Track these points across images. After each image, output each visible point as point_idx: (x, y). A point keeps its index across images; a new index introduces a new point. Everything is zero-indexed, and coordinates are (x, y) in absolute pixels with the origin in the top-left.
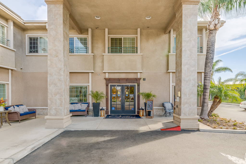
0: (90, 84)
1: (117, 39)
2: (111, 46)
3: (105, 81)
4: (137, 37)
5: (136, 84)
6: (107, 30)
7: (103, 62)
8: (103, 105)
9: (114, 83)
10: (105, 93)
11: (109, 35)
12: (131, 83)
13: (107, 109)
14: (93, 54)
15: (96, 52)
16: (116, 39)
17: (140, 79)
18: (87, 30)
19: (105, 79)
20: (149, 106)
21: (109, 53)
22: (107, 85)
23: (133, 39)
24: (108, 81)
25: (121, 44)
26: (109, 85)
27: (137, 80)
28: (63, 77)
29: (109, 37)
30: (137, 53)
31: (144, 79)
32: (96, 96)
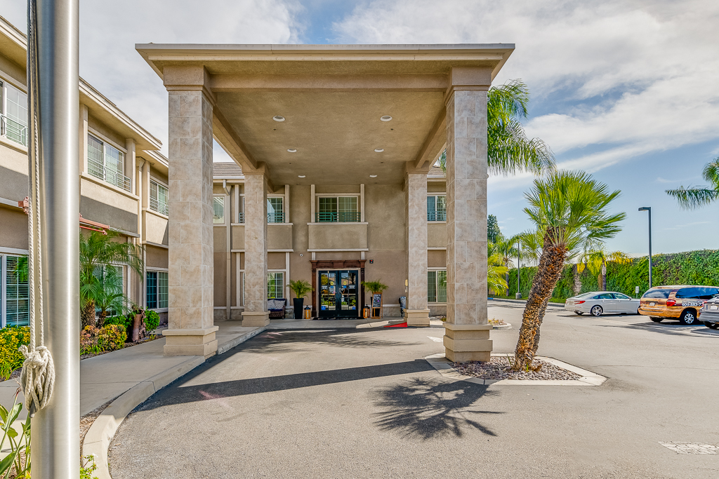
0: (287, 270)
1: (330, 199)
2: (320, 211)
3: (310, 265)
4: (359, 197)
5: (359, 269)
6: (313, 186)
7: (307, 235)
8: (308, 303)
9: (325, 267)
10: (310, 283)
11: (317, 194)
12: (352, 267)
13: (314, 308)
14: (292, 224)
15: (296, 220)
16: (328, 200)
17: (365, 261)
18: (283, 187)
19: (312, 262)
20: (376, 301)
21: (316, 221)
22: (314, 271)
23: (354, 200)
24: (316, 264)
25: (335, 207)
26: (318, 270)
27: (360, 263)
28: (263, 263)
29: (316, 197)
30: (360, 221)
31: (371, 261)
32: (298, 287)
